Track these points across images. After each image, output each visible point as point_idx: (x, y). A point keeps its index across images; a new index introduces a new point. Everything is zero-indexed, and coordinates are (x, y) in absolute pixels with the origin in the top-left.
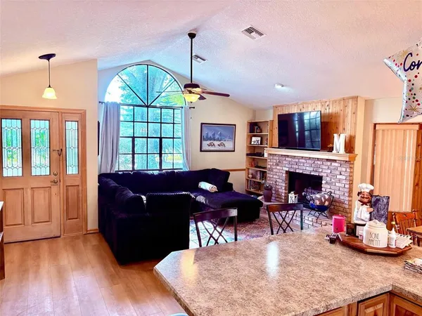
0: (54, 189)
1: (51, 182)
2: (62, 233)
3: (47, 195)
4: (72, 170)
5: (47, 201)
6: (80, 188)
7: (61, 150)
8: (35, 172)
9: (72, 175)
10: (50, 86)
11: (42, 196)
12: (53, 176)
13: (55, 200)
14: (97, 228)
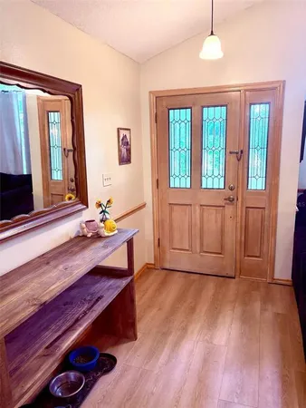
0: (229, 210)
1: (225, 199)
2: (238, 274)
3: (219, 216)
4: (257, 183)
5: (219, 224)
6: (267, 212)
7: (242, 152)
8: (206, 183)
9: (257, 192)
10: (212, 34)
11: (213, 217)
12: (227, 190)
13: (230, 225)
14: (290, 278)
